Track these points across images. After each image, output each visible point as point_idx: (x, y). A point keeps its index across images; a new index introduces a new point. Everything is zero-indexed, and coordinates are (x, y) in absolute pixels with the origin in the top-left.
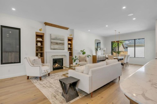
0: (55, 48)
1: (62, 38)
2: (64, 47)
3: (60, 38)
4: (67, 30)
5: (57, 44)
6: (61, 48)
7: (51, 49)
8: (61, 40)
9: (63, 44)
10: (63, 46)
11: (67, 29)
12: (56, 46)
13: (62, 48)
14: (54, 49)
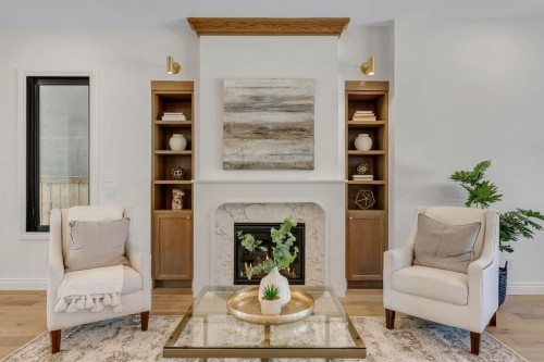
0: (246, 160)
1: (295, 93)
2: (308, 152)
3: (281, 93)
4: (338, 33)
5: (261, 132)
6: (291, 161)
7: (227, 166)
8: (290, 110)
9: (304, 132)
10: (301, 145)
11: (334, 27)
12: (258, 150)
13: (297, 159)
14: (242, 167)
